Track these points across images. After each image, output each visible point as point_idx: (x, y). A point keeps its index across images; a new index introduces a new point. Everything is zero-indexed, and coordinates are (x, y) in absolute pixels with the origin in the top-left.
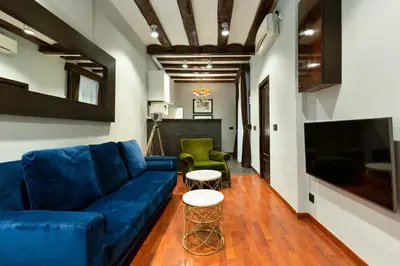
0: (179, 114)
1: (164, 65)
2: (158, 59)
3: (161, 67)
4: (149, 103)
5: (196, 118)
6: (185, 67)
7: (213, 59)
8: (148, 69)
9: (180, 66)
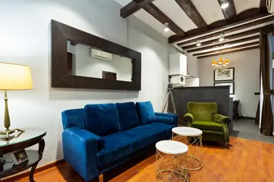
0: (196, 83)
1: (184, 48)
2: (178, 45)
3: (181, 49)
4: (170, 77)
5: (216, 85)
6: (199, 45)
7: (223, 32)
8: (169, 53)
9: (195, 45)
